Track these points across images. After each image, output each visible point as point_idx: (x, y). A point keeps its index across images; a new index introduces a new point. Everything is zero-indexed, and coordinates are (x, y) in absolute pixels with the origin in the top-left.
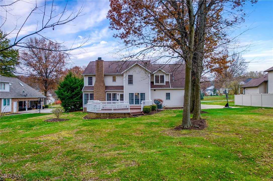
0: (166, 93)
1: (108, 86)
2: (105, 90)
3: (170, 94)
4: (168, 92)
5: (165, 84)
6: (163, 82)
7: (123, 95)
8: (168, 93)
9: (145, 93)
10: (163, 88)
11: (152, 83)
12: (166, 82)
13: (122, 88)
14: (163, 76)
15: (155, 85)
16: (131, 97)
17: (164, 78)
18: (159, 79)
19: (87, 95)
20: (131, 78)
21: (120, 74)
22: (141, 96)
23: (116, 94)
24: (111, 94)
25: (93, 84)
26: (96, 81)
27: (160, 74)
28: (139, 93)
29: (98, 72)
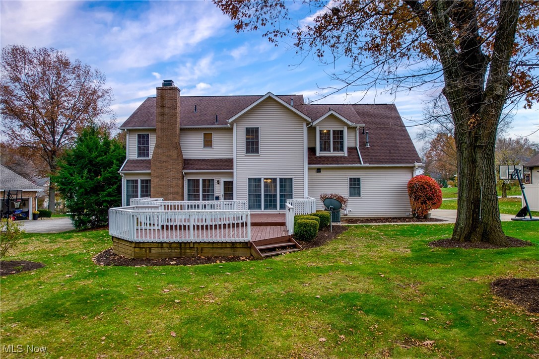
0: (351, 179)
1: (190, 160)
2: (183, 169)
3: (361, 180)
5: (346, 155)
7: (231, 183)
8: (355, 179)
9: (291, 178)
10: (343, 164)
11: (312, 150)
12: (349, 148)
13: (228, 163)
15: (320, 157)
16: (255, 190)
17: (342, 138)
18: (329, 139)
19: (133, 185)
20: (253, 135)
21: (226, 126)
22: (281, 185)
23: (213, 180)
24: (199, 181)
25: (150, 154)
26: (156, 146)
27: (332, 127)
28: (276, 179)
29: (163, 119)
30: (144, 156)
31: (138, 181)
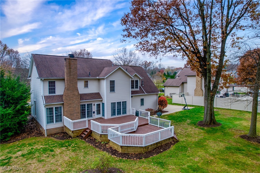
4: (142, 98)
6: (138, 88)
9: (126, 101)
13: (97, 95)
14: (138, 80)
16: (113, 107)
17: (138, 83)
18: (134, 84)
19: (50, 111)
20: (112, 83)
21: (96, 78)
22: (123, 105)
23: (92, 104)
24: (85, 105)
25: (56, 92)
26: (67, 89)
27: (135, 79)
28: (121, 102)
29: (70, 75)
30: (52, 93)
31: (53, 108)
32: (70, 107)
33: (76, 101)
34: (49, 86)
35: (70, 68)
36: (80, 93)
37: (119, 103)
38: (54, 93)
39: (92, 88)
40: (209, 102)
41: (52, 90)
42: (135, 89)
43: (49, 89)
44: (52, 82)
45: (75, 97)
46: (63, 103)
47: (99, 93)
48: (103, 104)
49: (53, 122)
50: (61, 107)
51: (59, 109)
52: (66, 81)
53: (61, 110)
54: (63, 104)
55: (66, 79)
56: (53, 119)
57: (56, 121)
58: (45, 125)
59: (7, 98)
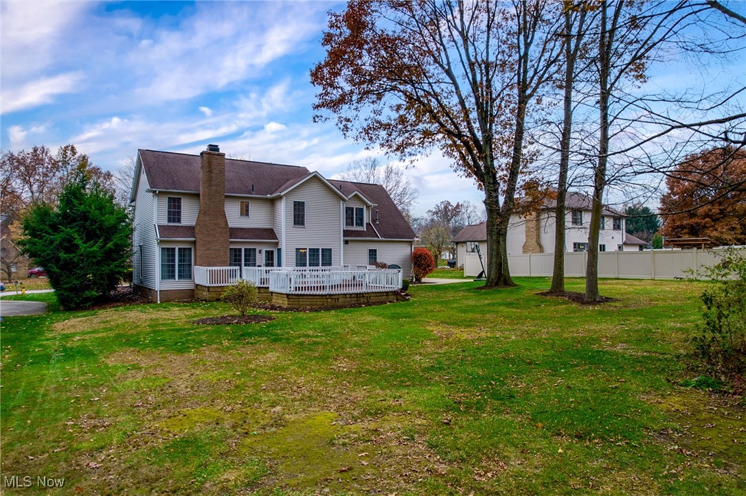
0: (369, 250)
2: (229, 238)
3: (378, 251)
4: (373, 247)
5: (365, 230)
6: (362, 225)
7: (272, 252)
8: (373, 250)
9: (331, 249)
12: (367, 224)
13: (268, 234)
14: (362, 209)
16: (301, 259)
17: (362, 215)
18: (352, 216)
19: (168, 253)
20: (299, 208)
21: (265, 196)
22: (323, 255)
23: (255, 249)
24: (240, 250)
25: (182, 219)
26: (202, 213)
27: (355, 205)
28: (319, 249)
29: (210, 186)
30: (174, 222)
31: (174, 249)
32: (209, 249)
33: (222, 239)
34: (169, 207)
35: (210, 172)
36: (230, 225)
37: (314, 252)
38: (179, 221)
39: (257, 218)
40: (494, 238)
41: (174, 214)
42: (355, 228)
43: (169, 213)
44: (174, 199)
45: (219, 230)
46: (194, 239)
47: (272, 229)
48: (279, 250)
49: (173, 277)
50: (190, 249)
51: (187, 253)
52: (201, 198)
53: (191, 254)
54: (194, 243)
55: (201, 194)
56: (173, 271)
57: (180, 277)
58: (158, 283)
59: (92, 225)
